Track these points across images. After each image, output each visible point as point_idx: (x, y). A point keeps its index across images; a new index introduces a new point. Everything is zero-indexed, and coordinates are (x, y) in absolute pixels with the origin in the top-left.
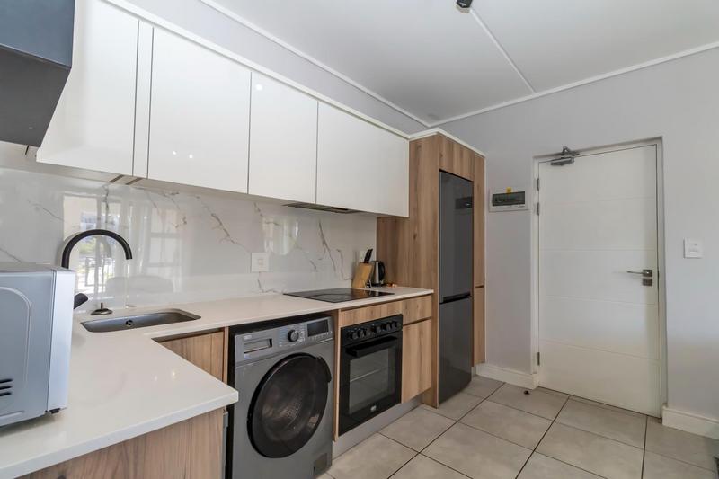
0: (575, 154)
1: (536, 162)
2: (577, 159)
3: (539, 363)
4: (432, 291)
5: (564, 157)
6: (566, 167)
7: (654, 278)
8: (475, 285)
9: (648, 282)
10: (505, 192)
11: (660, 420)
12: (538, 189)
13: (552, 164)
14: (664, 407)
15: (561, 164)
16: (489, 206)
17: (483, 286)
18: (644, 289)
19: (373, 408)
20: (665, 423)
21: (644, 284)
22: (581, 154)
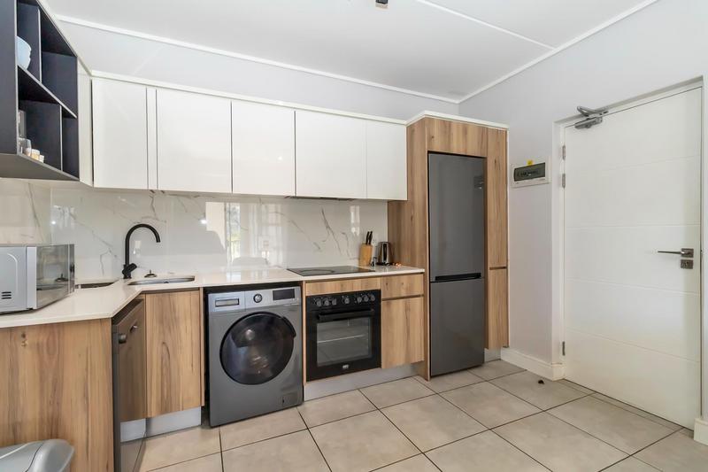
0: (603, 111)
1: (562, 126)
2: (605, 118)
3: (564, 354)
4: (423, 270)
5: (588, 119)
6: (594, 129)
7: (696, 259)
8: (490, 265)
9: (687, 265)
10: (527, 165)
11: (690, 433)
12: (564, 158)
13: (577, 127)
14: (698, 420)
15: (588, 126)
16: (511, 183)
17: (505, 268)
18: (683, 273)
19: (345, 367)
20: (696, 438)
21: (682, 267)
22: (610, 112)
